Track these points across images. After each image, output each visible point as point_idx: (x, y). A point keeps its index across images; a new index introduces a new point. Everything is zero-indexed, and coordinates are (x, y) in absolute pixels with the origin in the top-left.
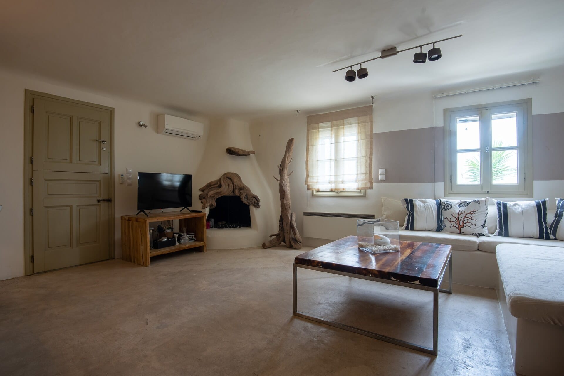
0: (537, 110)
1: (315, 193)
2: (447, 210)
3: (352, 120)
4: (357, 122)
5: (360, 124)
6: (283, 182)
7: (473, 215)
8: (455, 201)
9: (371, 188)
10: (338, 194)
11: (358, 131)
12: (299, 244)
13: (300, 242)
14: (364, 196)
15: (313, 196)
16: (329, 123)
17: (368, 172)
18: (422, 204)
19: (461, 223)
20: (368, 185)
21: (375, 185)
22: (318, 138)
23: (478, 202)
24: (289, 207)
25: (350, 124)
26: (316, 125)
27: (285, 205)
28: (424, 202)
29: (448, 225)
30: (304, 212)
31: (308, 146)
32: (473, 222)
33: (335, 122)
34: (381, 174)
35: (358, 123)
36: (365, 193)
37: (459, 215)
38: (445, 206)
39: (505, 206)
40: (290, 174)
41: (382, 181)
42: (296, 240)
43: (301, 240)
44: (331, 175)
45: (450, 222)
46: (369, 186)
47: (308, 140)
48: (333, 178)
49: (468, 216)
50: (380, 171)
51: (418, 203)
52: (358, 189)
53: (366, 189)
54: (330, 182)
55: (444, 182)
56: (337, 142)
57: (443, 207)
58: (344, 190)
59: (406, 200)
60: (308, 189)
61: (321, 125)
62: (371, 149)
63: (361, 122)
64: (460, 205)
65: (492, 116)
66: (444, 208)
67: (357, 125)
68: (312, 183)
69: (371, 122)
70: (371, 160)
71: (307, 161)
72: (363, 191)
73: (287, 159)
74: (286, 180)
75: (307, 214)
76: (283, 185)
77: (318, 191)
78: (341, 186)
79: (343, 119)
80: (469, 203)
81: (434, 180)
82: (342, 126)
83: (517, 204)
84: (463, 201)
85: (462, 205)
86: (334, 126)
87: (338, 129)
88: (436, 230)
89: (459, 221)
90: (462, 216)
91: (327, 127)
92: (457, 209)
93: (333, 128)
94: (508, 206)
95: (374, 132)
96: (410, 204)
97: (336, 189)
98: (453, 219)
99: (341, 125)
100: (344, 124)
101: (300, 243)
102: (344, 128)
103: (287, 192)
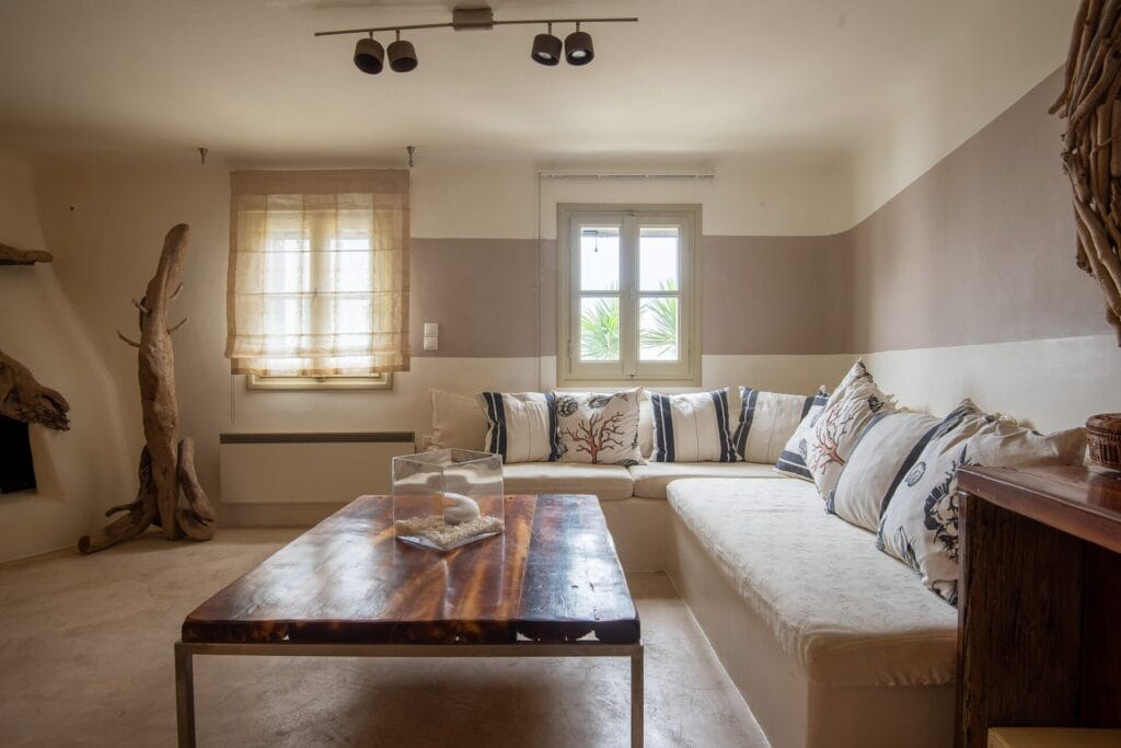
0: (711, 227)
1: (254, 382)
2: (567, 415)
3: (357, 197)
4: (372, 203)
5: (379, 211)
6: (153, 349)
7: (616, 424)
8: (581, 395)
9: (405, 368)
10: (322, 384)
11: (374, 228)
12: (206, 525)
13: (210, 521)
14: (390, 388)
15: (250, 389)
16: (297, 198)
17: (399, 330)
18: (520, 404)
19: (597, 443)
20: (399, 361)
21: (414, 361)
22: (264, 232)
23: (624, 396)
24: (174, 424)
25: (354, 206)
26: (260, 198)
27: (159, 417)
28: (523, 399)
29: (572, 446)
30: (221, 435)
31: (233, 251)
32: (617, 437)
33: (313, 198)
34: (429, 335)
35: (375, 208)
36: (392, 379)
37: (592, 425)
38: (563, 406)
39: (666, 403)
40: (176, 328)
41: (430, 353)
42: (195, 517)
43: (212, 513)
44: (302, 335)
45: (577, 439)
46: (401, 364)
47: (233, 236)
48: (306, 343)
49: (609, 425)
50: (427, 328)
51: (512, 401)
52: (374, 370)
53: (393, 370)
54: (299, 353)
55: (556, 358)
56: (317, 250)
57: (560, 409)
58: (337, 371)
59: (487, 395)
60: (235, 371)
61: (273, 198)
62: (406, 274)
63: (381, 207)
64: (592, 402)
65: (641, 229)
66: (562, 410)
67: (371, 211)
68: (244, 353)
69: (406, 209)
70: (406, 301)
71: (231, 293)
72: (385, 374)
73: (164, 282)
74: (161, 345)
75: (228, 439)
76: (150, 359)
77: (265, 375)
78: (331, 363)
79: (336, 192)
80: (608, 400)
81: (537, 351)
82: (332, 211)
83: (684, 399)
84: (596, 394)
85: (596, 403)
86: (311, 208)
87: (322, 216)
88: (547, 458)
89: (593, 437)
90: (599, 426)
91: (291, 207)
92: (589, 413)
93: (307, 212)
94: (671, 402)
95: (413, 234)
96: (495, 403)
97: (316, 372)
98: (582, 434)
99: (329, 206)
100: (337, 204)
101: (209, 524)
102: (336, 215)
103: (163, 379)
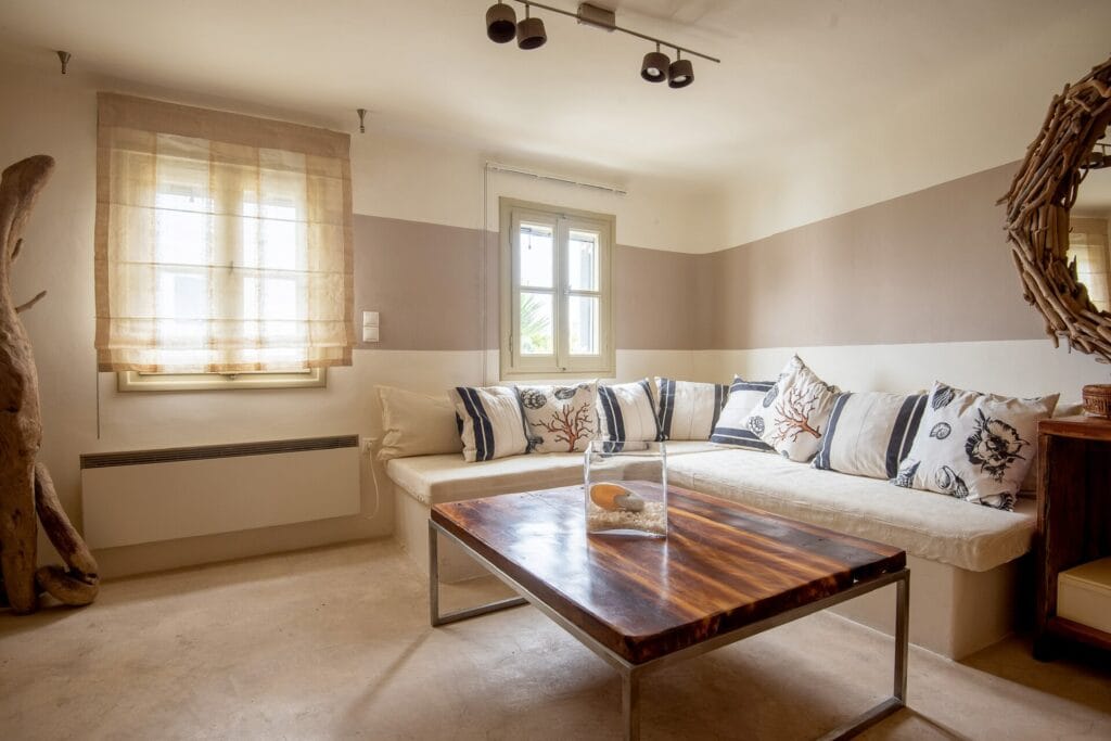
0: (624, 237)
1: (129, 382)
2: (538, 408)
3: (286, 156)
4: (303, 166)
5: (314, 177)
6: (9, 335)
7: (587, 414)
8: (545, 387)
9: (347, 362)
10: (231, 382)
11: (308, 197)
12: (90, 583)
13: (93, 576)
14: (322, 386)
15: (121, 390)
16: (202, 145)
17: (342, 318)
18: (495, 399)
19: (574, 431)
20: (338, 355)
21: (355, 353)
22: (153, 183)
23: (587, 387)
24: (39, 445)
25: (281, 167)
26: (144, 136)
27: (24, 435)
28: (495, 393)
29: (549, 438)
30: (81, 457)
31: (103, 203)
32: (586, 424)
33: (223, 147)
34: (369, 325)
35: (308, 172)
36: (325, 376)
37: (566, 416)
38: (531, 400)
39: (611, 393)
40: (29, 305)
41: (369, 345)
42: (75, 576)
43: (96, 567)
44: (212, 320)
45: (553, 430)
46: (341, 357)
47: (102, 179)
48: (217, 330)
49: (581, 415)
50: (367, 317)
51: (485, 395)
52: (309, 365)
53: (327, 365)
54: (212, 343)
55: (498, 351)
56: (230, 212)
57: (527, 402)
58: (259, 367)
59: (461, 391)
60: (104, 367)
61: (166, 139)
62: (348, 253)
63: (316, 172)
64: (557, 394)
65: (571, 232)
66: (531, 403)
67: (304, 175)
68: (127, 343)
69: (346, 180)
70: (349, 285)
71: (101, 261)
72: (318, 370)
74: (17, 329)
75: (92, 461)
76: (7, 349)
77: (155, 371)
78: (249, 357)
79: (258, 144)
80: (574, 392)
81: (481, 345)
82: (253, 168)
83: (622, 389)
84: (559, 387)
85: (561, 395)
86: (221, 159)
87: (238, 172)
88: (524, 451)
89: (570, 427)
90: (572, 416)
91: (193, 155)
92: (560, 405)
93: (216, 163)
94: (615, 392)
95: (357, 210)
96: (470, 396)
97: (230, 367)
98: (558, 425)
99: (248, 162)
100: (258, 160)
101: (93, 580)
102: (258, 173)
103: (30, 380)
